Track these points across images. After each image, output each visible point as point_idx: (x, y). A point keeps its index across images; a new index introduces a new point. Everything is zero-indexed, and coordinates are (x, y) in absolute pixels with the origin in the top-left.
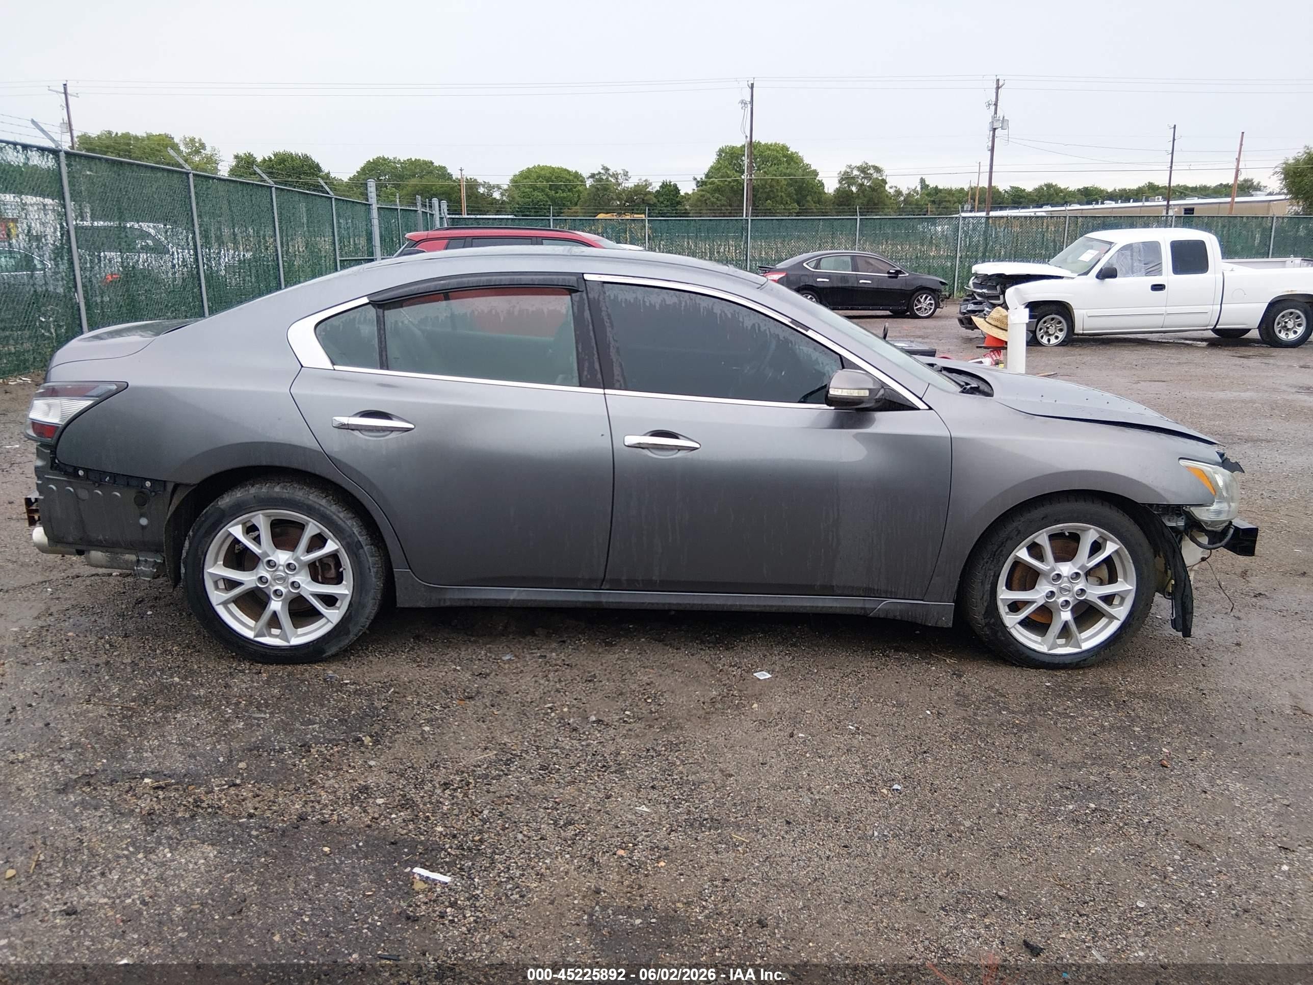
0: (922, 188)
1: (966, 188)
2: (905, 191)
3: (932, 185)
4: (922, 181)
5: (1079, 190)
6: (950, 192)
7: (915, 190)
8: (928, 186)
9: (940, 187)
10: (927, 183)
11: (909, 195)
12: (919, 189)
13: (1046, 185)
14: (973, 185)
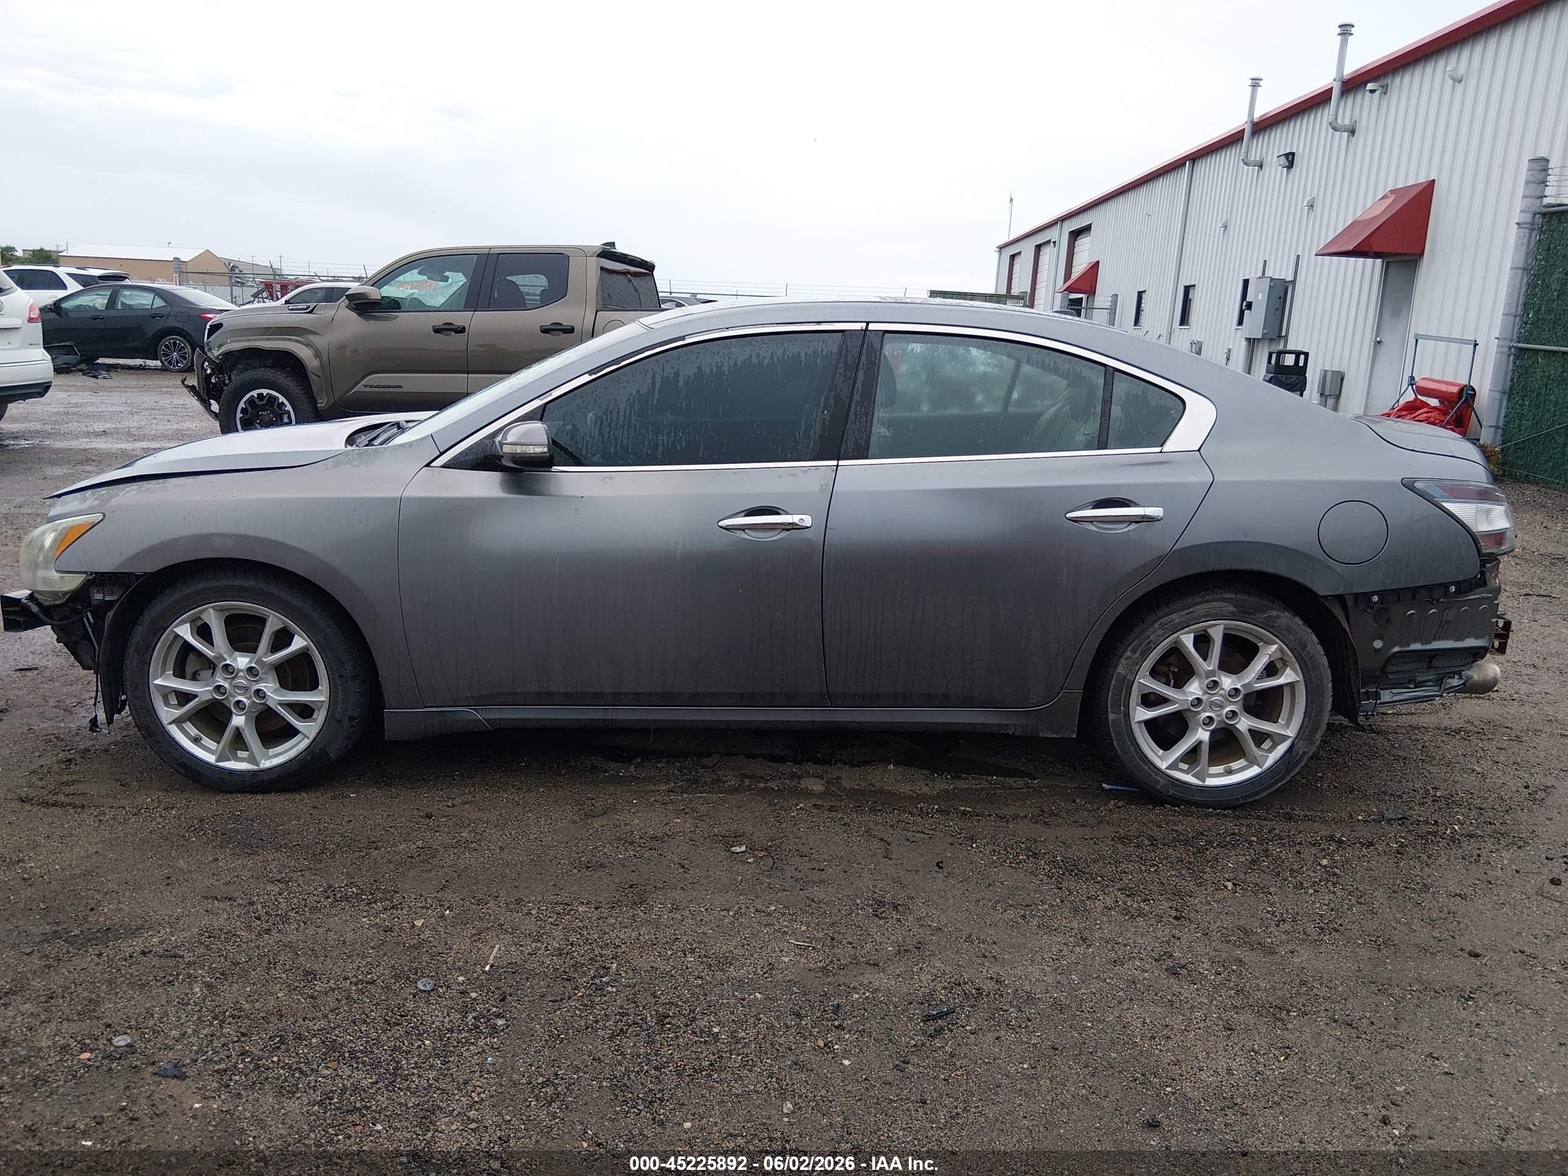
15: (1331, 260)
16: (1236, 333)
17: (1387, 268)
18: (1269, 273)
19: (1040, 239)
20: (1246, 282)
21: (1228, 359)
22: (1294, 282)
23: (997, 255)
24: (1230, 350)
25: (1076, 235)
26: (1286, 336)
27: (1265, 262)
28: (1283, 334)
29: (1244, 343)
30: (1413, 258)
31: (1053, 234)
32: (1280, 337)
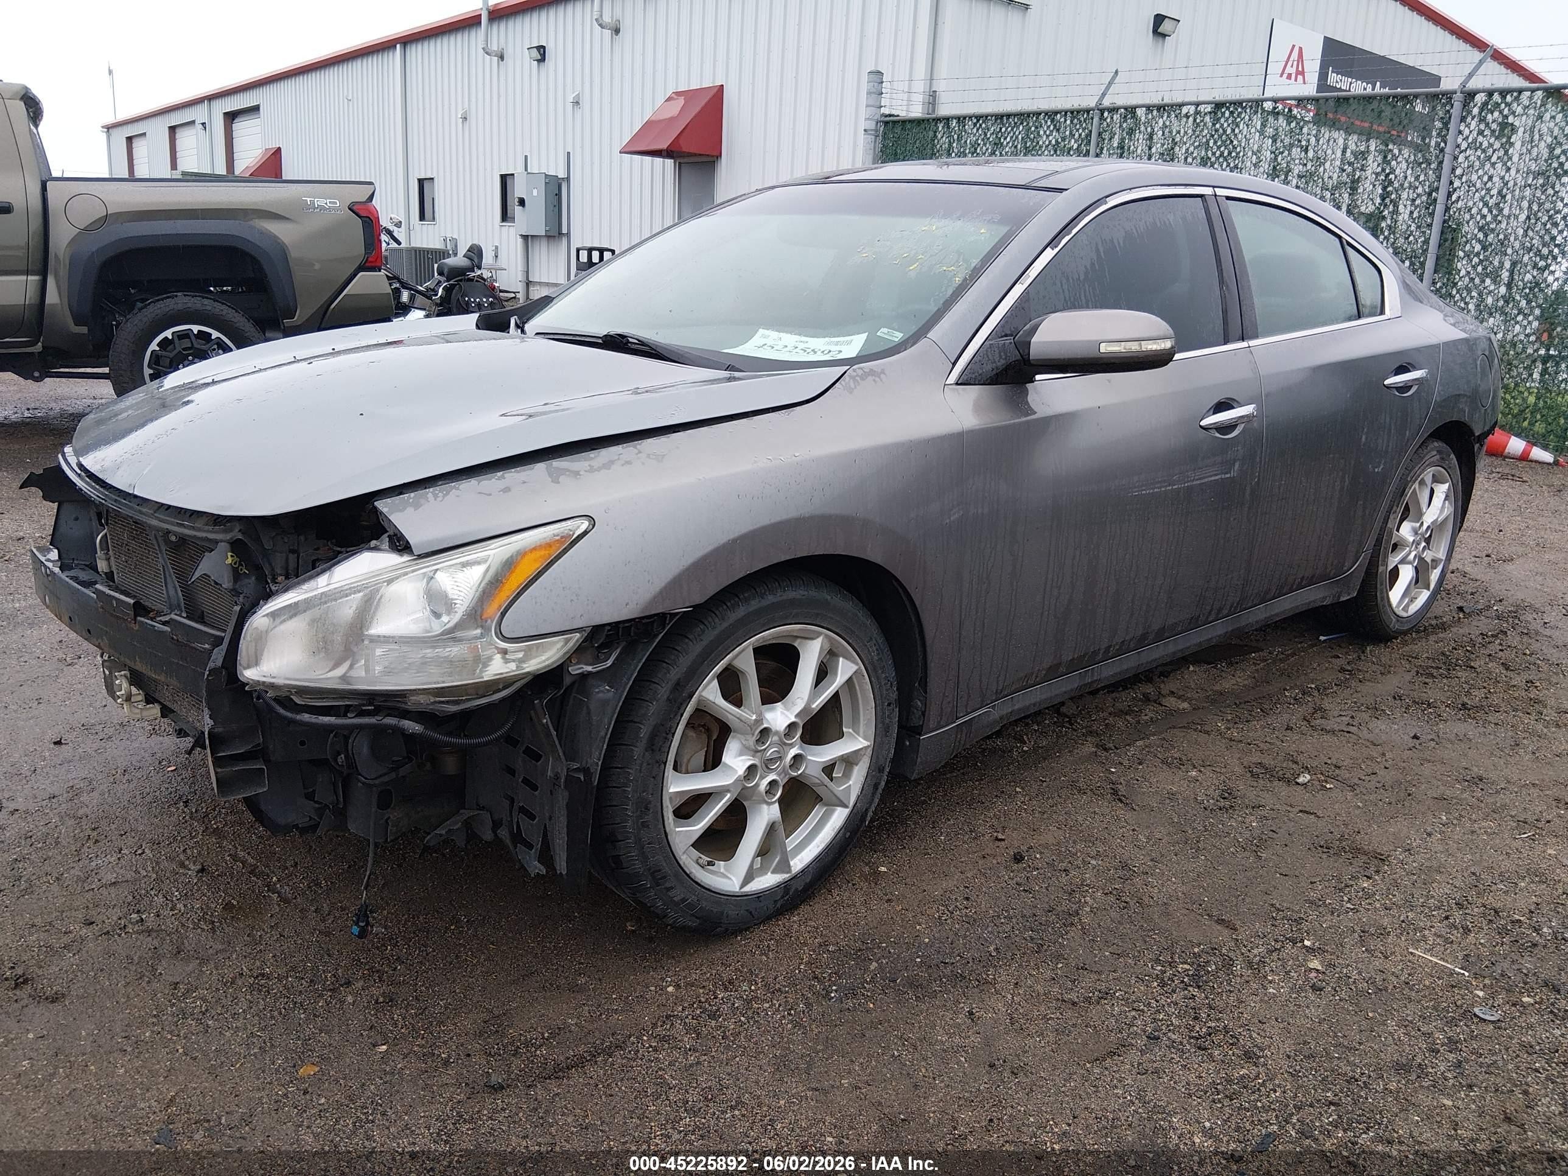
15: (631, 158)
16: (501, 230)
17: (680, 167)
18: (533, 168)
19: (176, 119)
20: (505, 179)
21: (496, 257)
22: (568, 179)
23: (104, 136)
24: (497, 247)
25: (231, 117)
26: (568, 234)
27: (526, 157)
28: (565, 231)
29: (520, 240)
30: (711, 159)
31: (199, 114)
32: (560, 234)
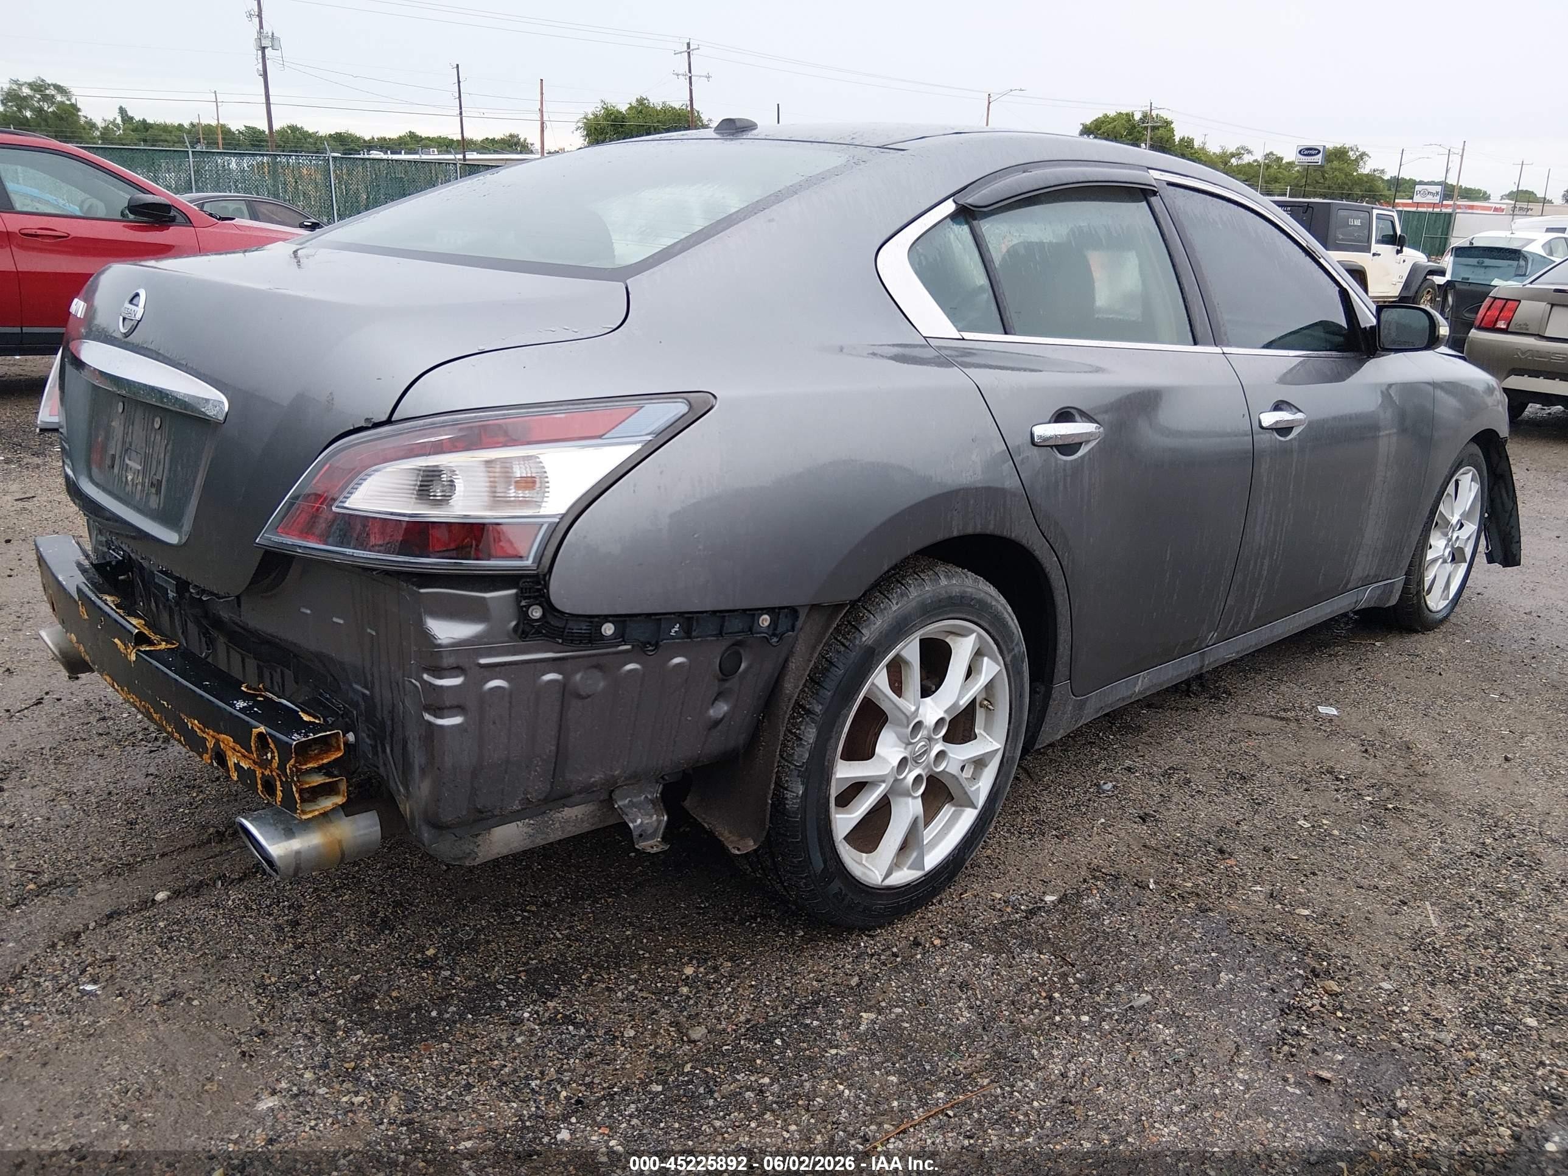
0: (123, 120)
1: (186, 124)
2: (100, 124)
3: (138, 117)
4: (122, 111)
5: (330, 136)
6: (165, 128)
7: (113, 123)
8: (132, 118)
9: (150, 121)
10: (130, 114)
11: (106, 128)
12: (119, 121)
13: (289, 127)
14: (196, 121)
